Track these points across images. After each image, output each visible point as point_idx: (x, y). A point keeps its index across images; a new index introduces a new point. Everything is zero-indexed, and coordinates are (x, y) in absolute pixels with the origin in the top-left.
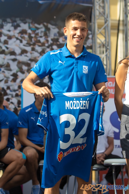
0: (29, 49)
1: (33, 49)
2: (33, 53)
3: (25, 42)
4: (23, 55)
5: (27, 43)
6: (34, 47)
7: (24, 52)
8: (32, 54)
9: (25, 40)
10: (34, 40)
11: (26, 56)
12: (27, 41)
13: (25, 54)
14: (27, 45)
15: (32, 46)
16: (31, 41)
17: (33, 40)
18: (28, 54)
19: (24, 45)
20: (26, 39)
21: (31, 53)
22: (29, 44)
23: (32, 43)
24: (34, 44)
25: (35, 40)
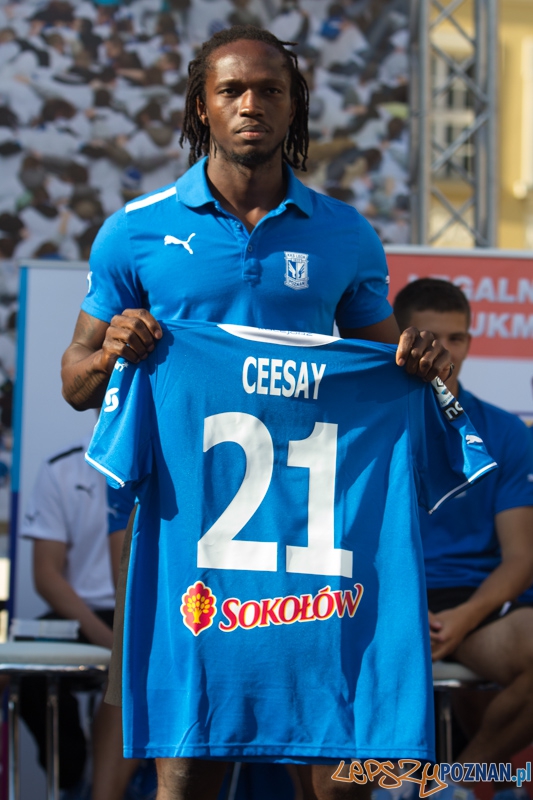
0: (80, 96)
1: (103, 99)
2: (103, 118)
3: (60, 63)
4: (51, 128)
5: (74, 70)
6: (110, 87)
7: (55, 110)
8: (99, 124)
9: (63, 53)
10: (109, 55)
11: (68, 131)
12: (75, 57)
13: (62, 123)
14: (74, 78)
15: (97, 85)
16: (94, 56)
17: (103, 51)
18: (79, 123)
19: (58, 79)
20: (68, 49)
21: (92, 119)
22: (80, 74)
23: (95, 68)
24: (108, 75)
25: (115, 52)
